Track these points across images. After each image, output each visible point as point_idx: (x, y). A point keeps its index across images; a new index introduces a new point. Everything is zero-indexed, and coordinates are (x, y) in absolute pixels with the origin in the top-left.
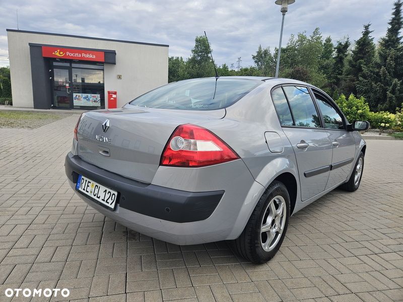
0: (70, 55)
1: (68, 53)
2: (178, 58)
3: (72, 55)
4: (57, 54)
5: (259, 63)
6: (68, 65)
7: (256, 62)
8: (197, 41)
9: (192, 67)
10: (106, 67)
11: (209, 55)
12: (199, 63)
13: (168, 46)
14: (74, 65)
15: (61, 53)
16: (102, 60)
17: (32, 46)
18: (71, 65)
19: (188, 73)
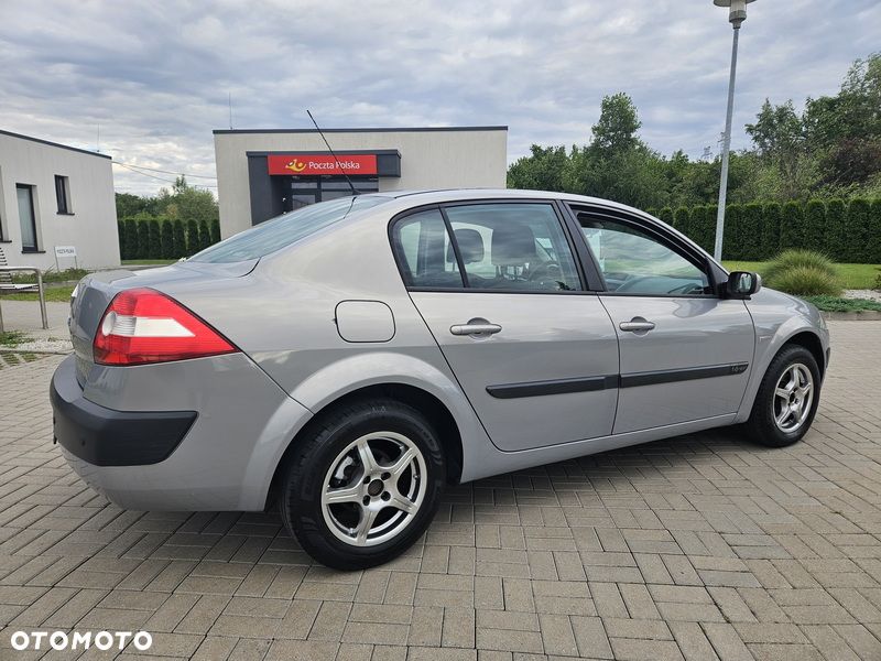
0: (316, 166)
1: (311, 164)
2: (563, 149)
3: (319, 166)
4: (294, 168)
5: (767, 141)
6: (313, 185)
7: (756, 139)
8: (605, 106)
9: (593, 166)
10: (381, 183)
11: (633, 135)
12: (609, 153)
13: (506, 128)
14: (324, 186)
15: (300, 165)
16: (373, 171)
17: (251, 156)
18: (319, 185)
19: (581, 180)
